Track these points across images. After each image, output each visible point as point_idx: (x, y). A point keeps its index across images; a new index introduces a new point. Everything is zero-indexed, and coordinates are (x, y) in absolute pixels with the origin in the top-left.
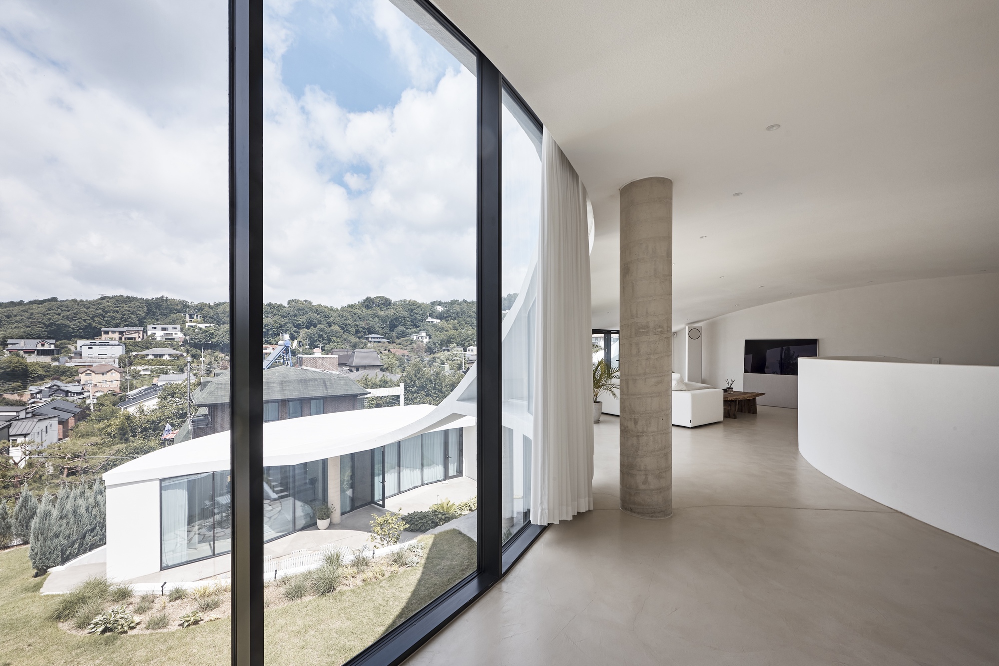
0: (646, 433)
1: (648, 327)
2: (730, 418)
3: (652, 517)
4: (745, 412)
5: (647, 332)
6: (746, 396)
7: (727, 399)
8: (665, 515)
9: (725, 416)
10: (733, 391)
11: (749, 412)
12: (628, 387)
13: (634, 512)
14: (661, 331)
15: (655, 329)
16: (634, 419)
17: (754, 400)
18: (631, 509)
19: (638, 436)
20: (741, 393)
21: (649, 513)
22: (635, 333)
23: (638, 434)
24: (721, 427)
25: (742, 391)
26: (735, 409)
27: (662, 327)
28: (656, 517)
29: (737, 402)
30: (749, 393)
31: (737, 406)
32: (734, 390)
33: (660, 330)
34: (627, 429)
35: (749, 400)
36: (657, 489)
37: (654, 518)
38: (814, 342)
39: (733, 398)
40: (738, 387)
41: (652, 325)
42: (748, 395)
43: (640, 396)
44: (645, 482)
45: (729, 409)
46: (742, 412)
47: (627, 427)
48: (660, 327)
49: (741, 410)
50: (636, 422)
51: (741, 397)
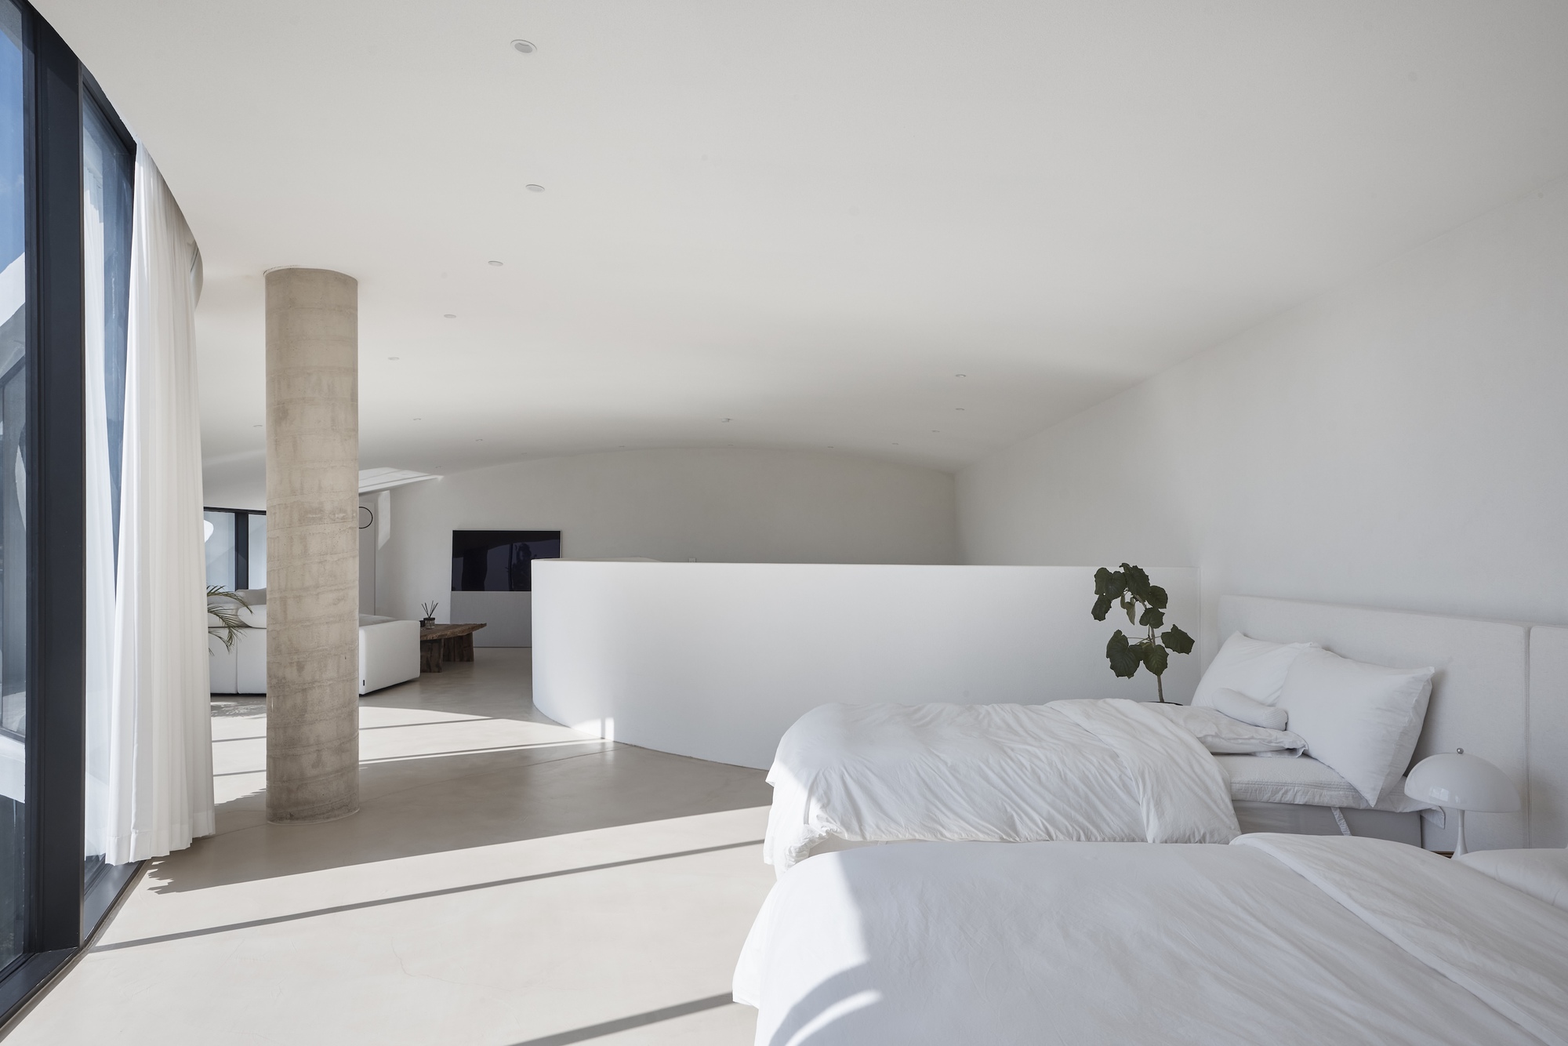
0: (319, 682)
1: (321, 511)
2: (430, 672)
3: (328, 818)
4: (455, 660)
5: (321, 519)
6: (456, 630)
7: (425, 638)
8: (349, 811)
9: (422, 671)
10: (434, 624)
11: (461, 660)
12: (285, 612)
13: (297, 819)
14: (343, 518)
15: (334, 514)
16: (298, 662)
17: (469, 636)
18: (291, 815)
19: (304, 690)
20: (447, 627)
21: (323, 814)
22: (300, 520)
23: (306, 686)
24: (416, 688)
25: (449, 623)
26: (440, 655)
27: (345, 512)
28: (335, 817)
29: (443, 641)
30: (461, 625)
31: (442, 649)
32: (436, 622)
33: (341, 515)
34: (283, 681)
35: (461, 637)
36: (337, 771)
37: (332, 819)
38: (555, 536)
39: (435, 636)
40: (442, 617)
41: (328, 507)
42: (460, 629)
43: (308, 624)
44: (317, 763)
45: (429, 656)
46: (449, 660)
47: (284, 678)
48: (341, 510)
49: (448, 658)
50: (301, 667)
51: (449, 633)
